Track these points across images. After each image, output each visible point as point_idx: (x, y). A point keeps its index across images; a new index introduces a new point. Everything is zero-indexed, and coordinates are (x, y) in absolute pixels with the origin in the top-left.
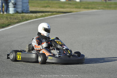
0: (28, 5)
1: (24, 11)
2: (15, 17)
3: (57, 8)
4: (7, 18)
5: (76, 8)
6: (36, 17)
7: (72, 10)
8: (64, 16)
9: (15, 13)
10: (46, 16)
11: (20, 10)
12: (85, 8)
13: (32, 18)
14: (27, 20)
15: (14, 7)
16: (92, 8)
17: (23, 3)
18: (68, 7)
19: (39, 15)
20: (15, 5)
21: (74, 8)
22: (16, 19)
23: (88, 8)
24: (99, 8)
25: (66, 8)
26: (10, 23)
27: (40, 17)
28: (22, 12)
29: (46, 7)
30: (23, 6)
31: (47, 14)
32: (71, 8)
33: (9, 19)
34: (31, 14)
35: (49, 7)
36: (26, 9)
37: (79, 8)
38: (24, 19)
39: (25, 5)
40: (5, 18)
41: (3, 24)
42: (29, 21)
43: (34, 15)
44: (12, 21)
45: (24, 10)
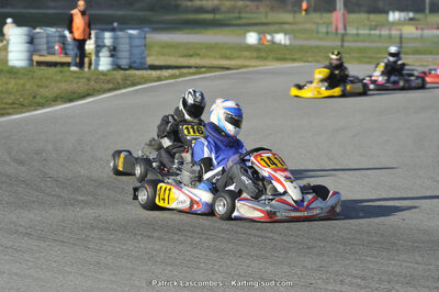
0: (143, 53)
1: (134, 65)
2: (108, 78)
3: (215, 58)
4: (89, 79)
5: (257, 58)
6: (159, 79)
7: (247, 63)
8: (220, 77)
9: (114, 69)
10: (181, 76)
11: (124, 62)
12: (278, 59)
13: (146, 80)
14: (134, 85)
15: (112, 56)
16: (294, 60)
17: (131, 46)
18: (239, 57)
19: (166, 73)
20: (114, 51)
21: (252, 58)
22: (108, 82)
23: (283, 59)
24: (310, 59)
25: (234, 59)
26: (90, 92)
27: (166, 78)
28: (130, 68)
29: (191, 56)
30: (131, 54)
31: (185, 71)
32: (246, 58)
33: (92, 83)
34: (149, 72)
35: (198, 55)
36: (138, 61)
37: (264, 59)
38: (129, 83)
39: (137, 51)
40: (83, 80)
41: (74, 93)
42: (139, 87)
43: (155, 73)
44: (97, 86)
45: (135, 62)
